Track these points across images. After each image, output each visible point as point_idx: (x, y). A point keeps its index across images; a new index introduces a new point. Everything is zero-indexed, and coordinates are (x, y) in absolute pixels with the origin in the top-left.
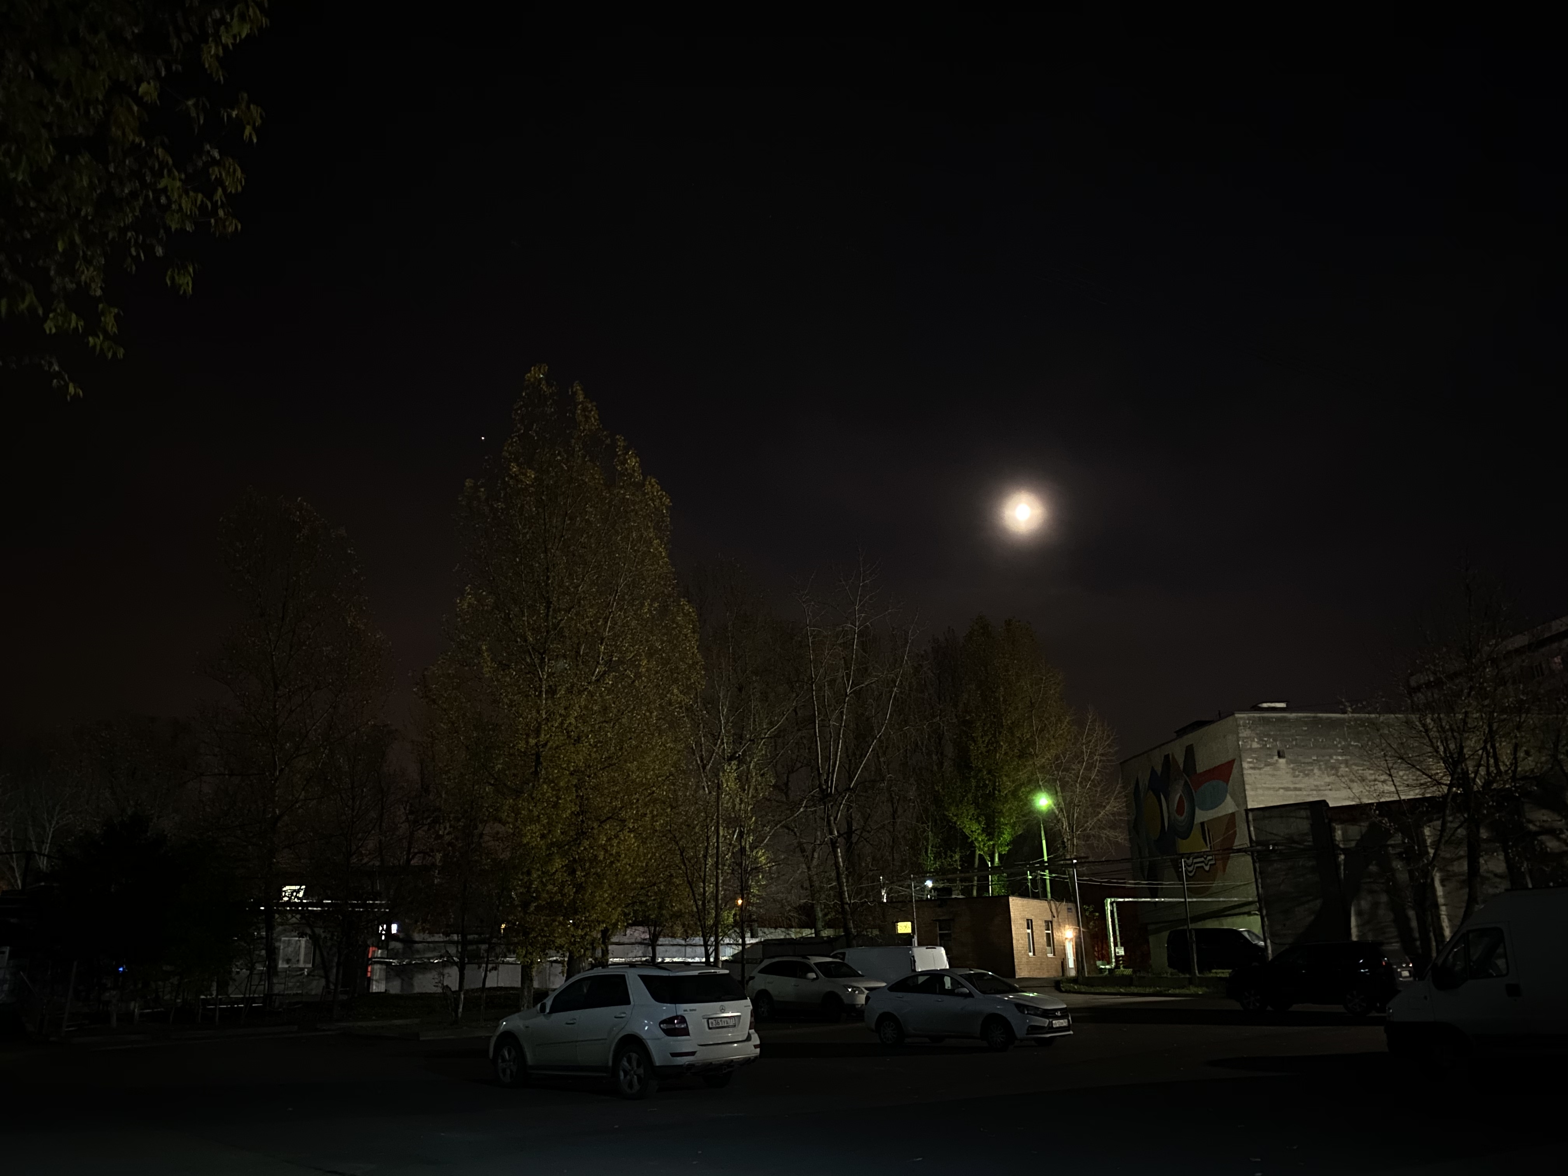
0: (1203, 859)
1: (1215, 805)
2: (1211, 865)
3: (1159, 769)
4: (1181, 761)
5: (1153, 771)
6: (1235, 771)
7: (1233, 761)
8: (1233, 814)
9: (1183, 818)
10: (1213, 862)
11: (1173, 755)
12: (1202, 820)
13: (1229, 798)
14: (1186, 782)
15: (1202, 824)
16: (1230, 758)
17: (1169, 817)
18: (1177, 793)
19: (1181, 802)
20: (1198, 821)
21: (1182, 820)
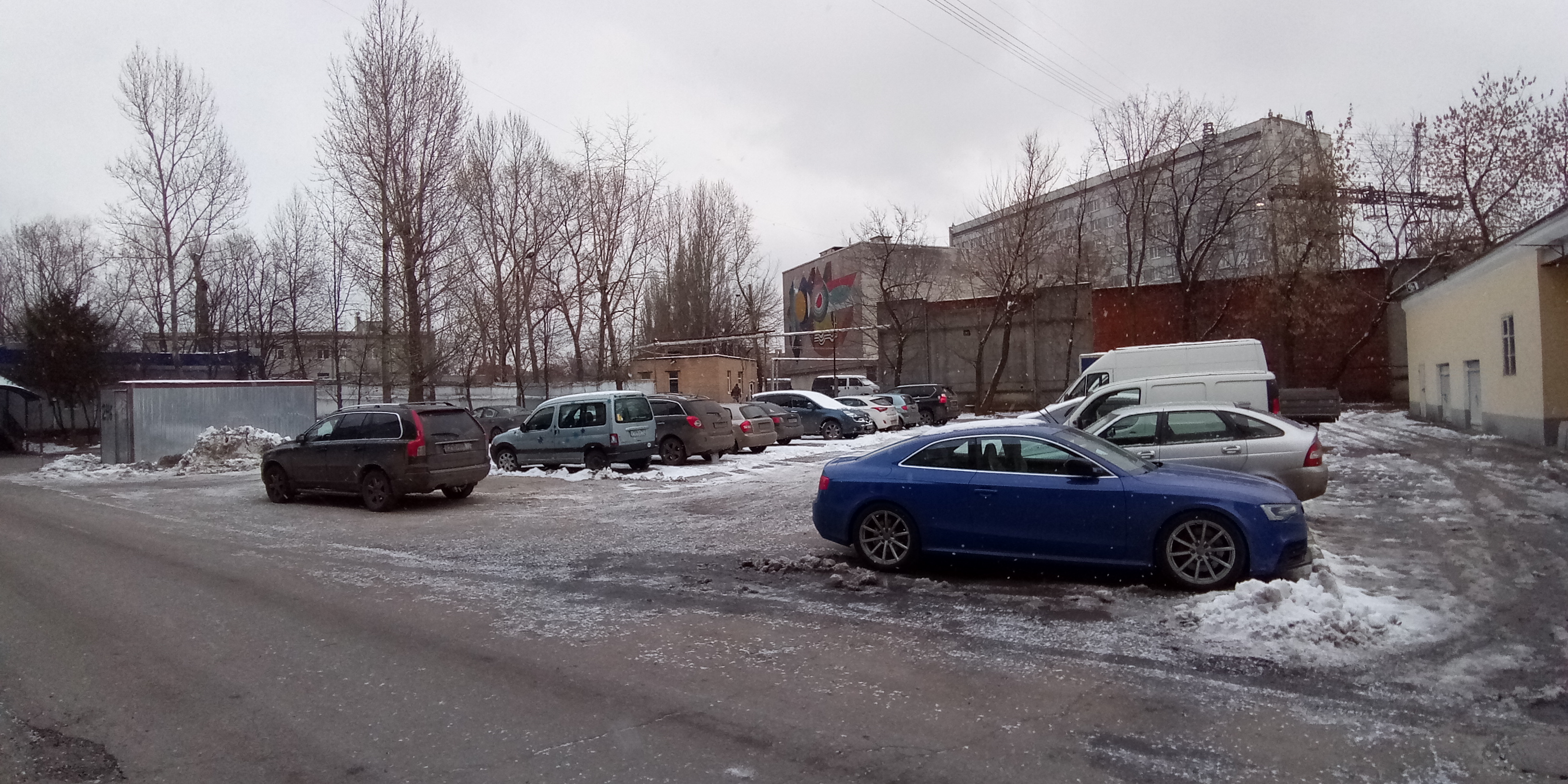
1: (841, 301)
3: (807, 278)
4: (822, 273)
5: (804, 279)
6: (856, 280)
7: (856, 273)
8: (852, 307)
9: (820, 308)
10: (836, 337)
11: (818, 269)
12: (831, 312)
14: (824, 286)
15: (832, 315)
16: (854, 272)
17: (811, 309)
18: (818, 293)
19: (820, 299)
20: (829, 311)
21: (819, 310)
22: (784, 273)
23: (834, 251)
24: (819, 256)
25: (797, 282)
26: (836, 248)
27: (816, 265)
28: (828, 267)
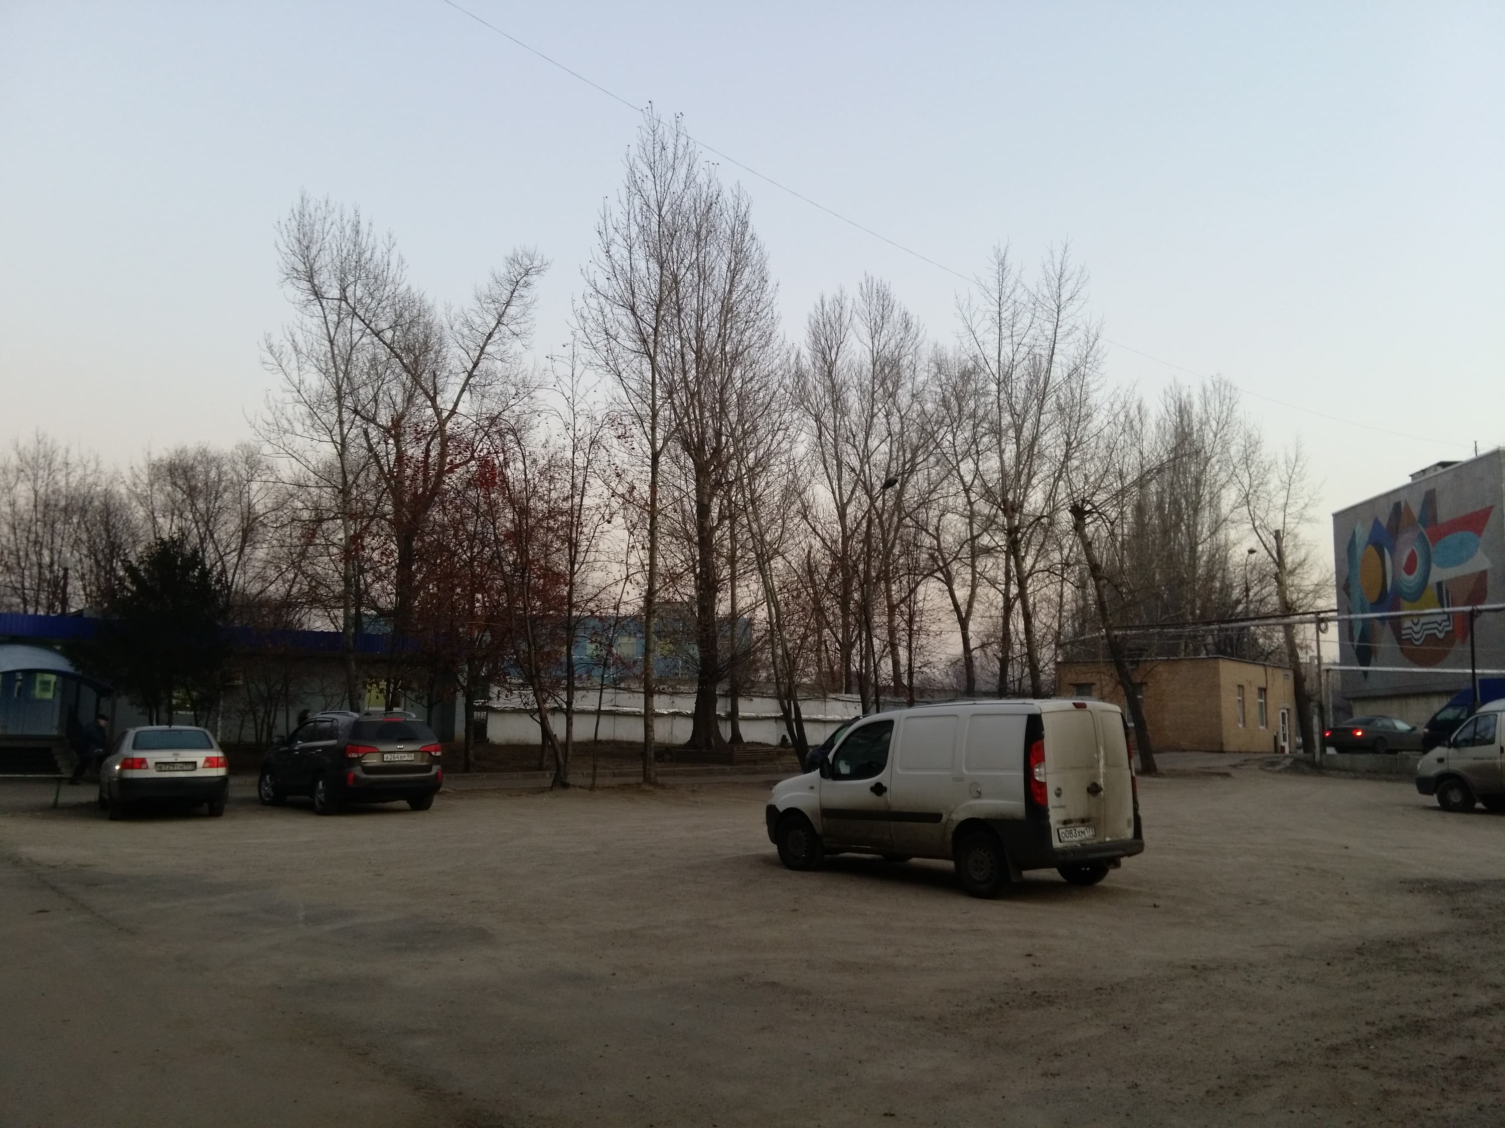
0: (1436, 625)
1: (1460, 561)
2: (1447, 632)
3: (1384, 521)
4: (1416, 510)
5: (1376, 522)
6: (1492, 520)
7: (1491, 508)
8: (1483, 574)
9: (1412, 577)
10: (1450, 628)
11: (1407, 504)
12: (1439, 579)
13: (1480, 553)
14: (1421, 534)
15: (1439, 585)
16: (1488, 504)
17: (1393, 577)
18: (1408, 544)
19: (1412, 558)
20: (1434, 578)
21: (1410, 580)
22: (1337, 516)
23: (1441, 470)
24: (1409, 480)
25: (1363, 532)
26: (1444, 465)
27: (1402, 498)
28: (1430, 499)
